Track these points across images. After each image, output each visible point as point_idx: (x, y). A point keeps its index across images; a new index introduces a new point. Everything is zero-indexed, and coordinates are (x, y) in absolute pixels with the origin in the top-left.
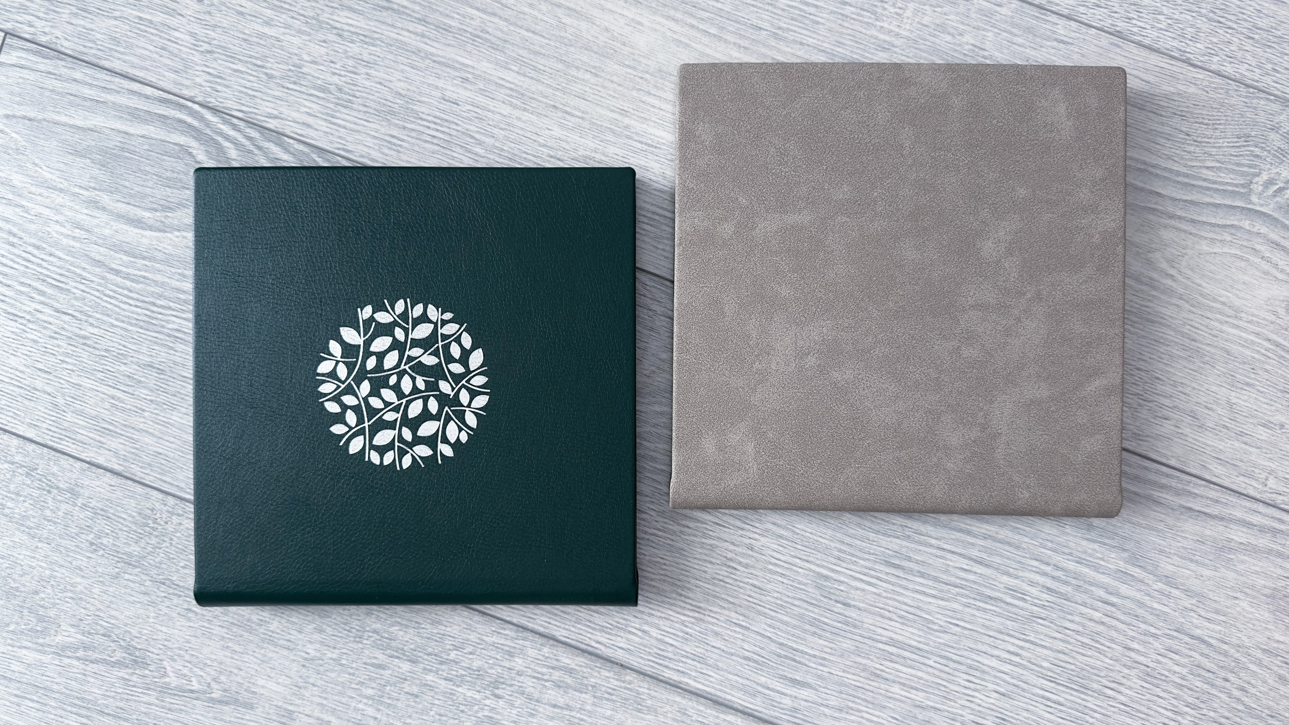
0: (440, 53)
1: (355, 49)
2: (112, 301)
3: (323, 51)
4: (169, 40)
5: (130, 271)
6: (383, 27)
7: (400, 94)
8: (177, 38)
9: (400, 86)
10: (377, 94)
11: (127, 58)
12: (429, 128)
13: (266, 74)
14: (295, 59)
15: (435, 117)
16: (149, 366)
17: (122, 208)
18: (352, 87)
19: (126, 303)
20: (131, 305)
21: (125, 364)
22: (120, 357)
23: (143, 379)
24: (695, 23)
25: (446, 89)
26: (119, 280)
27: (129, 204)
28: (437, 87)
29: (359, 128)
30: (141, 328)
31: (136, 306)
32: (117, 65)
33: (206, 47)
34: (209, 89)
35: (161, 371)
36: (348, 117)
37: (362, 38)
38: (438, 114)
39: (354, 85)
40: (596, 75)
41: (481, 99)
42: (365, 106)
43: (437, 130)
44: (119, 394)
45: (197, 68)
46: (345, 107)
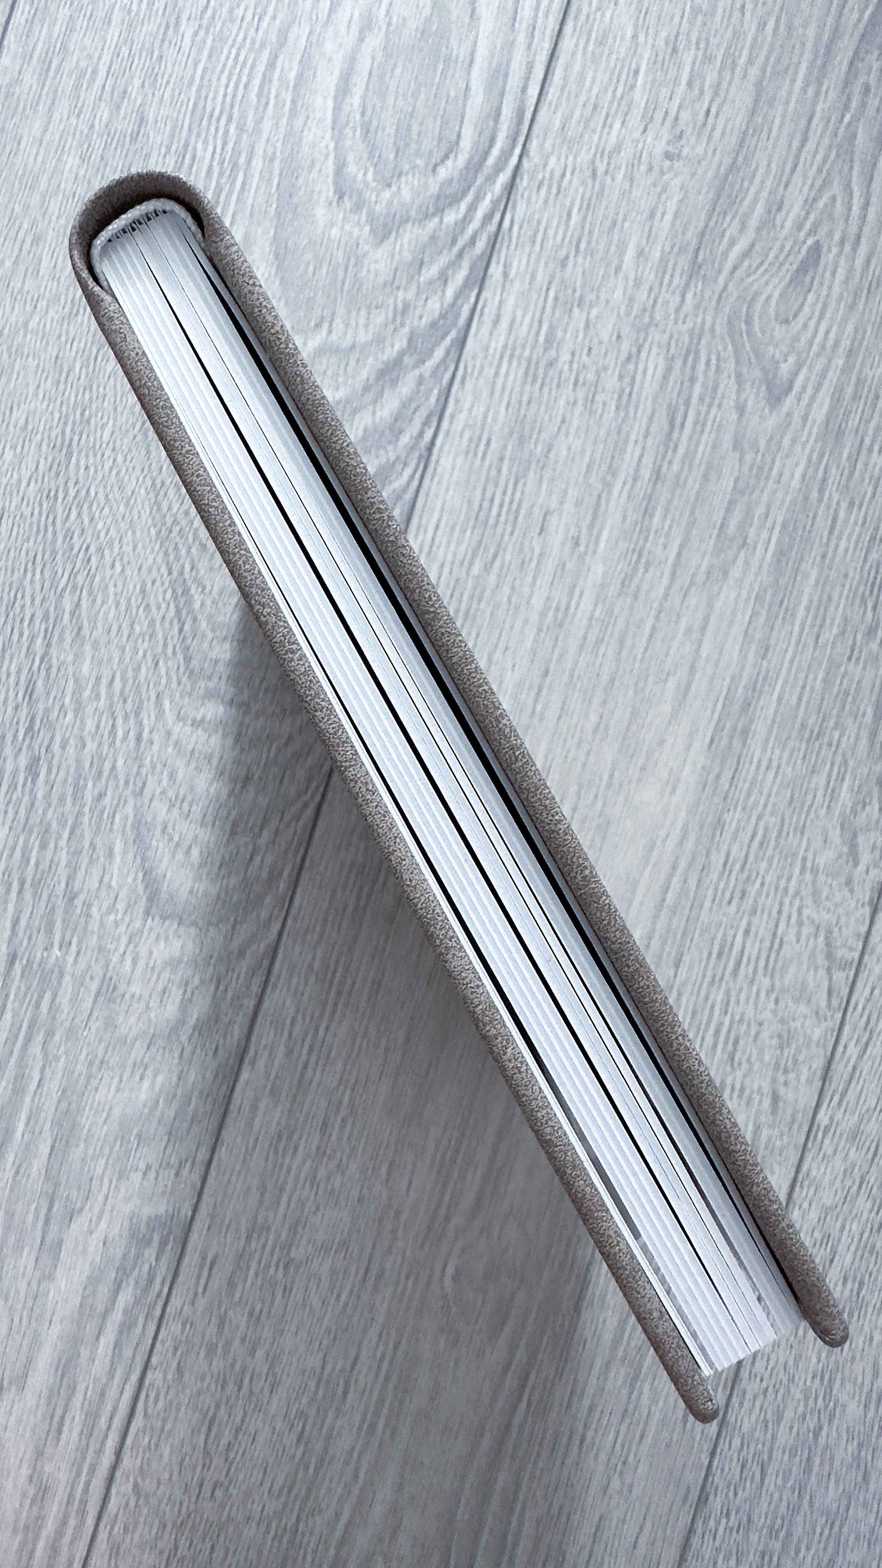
0: (612, 503)
1: (611, 381)
2: (231, 62)
3: (605, 337)
4: (608, 115)
5: (275, 84)
6: (645, 421)
7: (549, 451)
8: (611, 127)
9: (561, 451)
10: (547, 418)
11: (579, 56)
12: (504, 493)
13: (567, 257)
14: (592, 297)
15: (520, 501)
16: (142, 119)
17: (364, 65)
18: (556, 381)
19: (229, 80)
20: (227, 87)
21: (143, 85)
22: (152, 78)
23: (122, 111)
24: (680, 870)
25: (560, 515)
26: (261, 68)
27: (370, 74)
28: (562, 503)
29: (497, 394)
30: (195, 104)
31: (225, 95)
32: (567, 44)
33: (601, 168)
34: (540, 176)
35: (135, 136)
36: (511, 378)
37: (627, 391)
38: (525, 506)
39: (558, 386)
40: (595, 731)
41: (550, 566)
42: (529, 402)
43: (501, 506)
44: (99, 81)
45: (571, 158)
46: (526, 373)
